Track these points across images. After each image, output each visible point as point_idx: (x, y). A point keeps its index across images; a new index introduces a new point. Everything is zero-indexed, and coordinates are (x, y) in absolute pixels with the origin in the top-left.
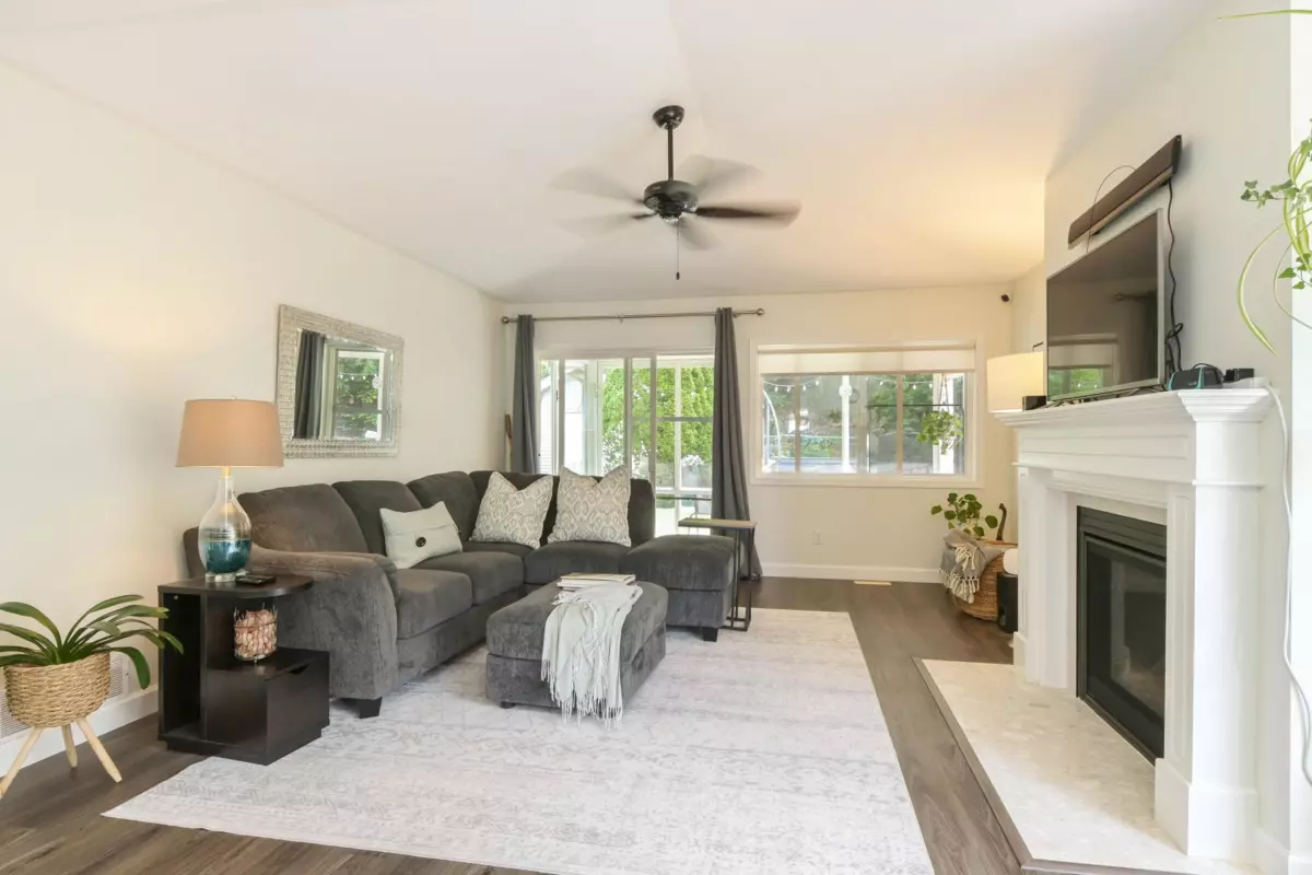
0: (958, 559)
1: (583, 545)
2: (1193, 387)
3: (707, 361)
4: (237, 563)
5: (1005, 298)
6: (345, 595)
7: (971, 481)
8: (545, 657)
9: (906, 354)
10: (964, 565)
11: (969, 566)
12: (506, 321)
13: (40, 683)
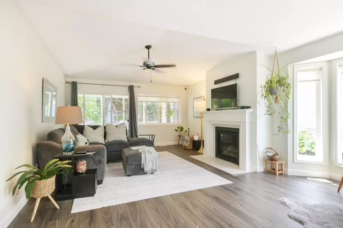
0: (186, 138)
1: (119, 142)
2: (245, 109)
3: (128, 97)
4: (73, 149)
5: (186, 89)
6: (99, 155)
7: (180, 124)
8: (142, 163)
9: (168, 98)
10: (187, 140)
11: (188, 139)
12: (67, 82)
13: (46, 184)
